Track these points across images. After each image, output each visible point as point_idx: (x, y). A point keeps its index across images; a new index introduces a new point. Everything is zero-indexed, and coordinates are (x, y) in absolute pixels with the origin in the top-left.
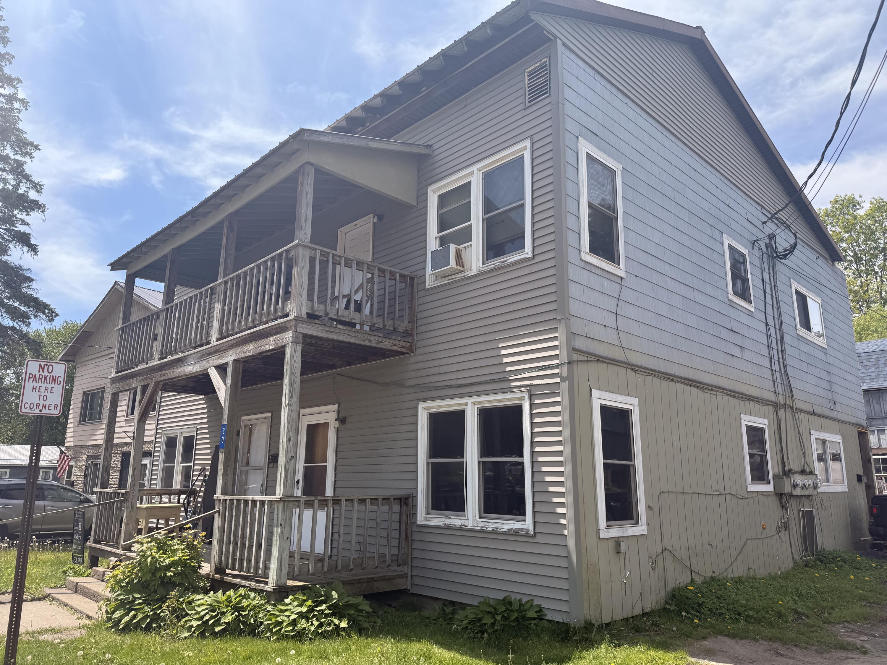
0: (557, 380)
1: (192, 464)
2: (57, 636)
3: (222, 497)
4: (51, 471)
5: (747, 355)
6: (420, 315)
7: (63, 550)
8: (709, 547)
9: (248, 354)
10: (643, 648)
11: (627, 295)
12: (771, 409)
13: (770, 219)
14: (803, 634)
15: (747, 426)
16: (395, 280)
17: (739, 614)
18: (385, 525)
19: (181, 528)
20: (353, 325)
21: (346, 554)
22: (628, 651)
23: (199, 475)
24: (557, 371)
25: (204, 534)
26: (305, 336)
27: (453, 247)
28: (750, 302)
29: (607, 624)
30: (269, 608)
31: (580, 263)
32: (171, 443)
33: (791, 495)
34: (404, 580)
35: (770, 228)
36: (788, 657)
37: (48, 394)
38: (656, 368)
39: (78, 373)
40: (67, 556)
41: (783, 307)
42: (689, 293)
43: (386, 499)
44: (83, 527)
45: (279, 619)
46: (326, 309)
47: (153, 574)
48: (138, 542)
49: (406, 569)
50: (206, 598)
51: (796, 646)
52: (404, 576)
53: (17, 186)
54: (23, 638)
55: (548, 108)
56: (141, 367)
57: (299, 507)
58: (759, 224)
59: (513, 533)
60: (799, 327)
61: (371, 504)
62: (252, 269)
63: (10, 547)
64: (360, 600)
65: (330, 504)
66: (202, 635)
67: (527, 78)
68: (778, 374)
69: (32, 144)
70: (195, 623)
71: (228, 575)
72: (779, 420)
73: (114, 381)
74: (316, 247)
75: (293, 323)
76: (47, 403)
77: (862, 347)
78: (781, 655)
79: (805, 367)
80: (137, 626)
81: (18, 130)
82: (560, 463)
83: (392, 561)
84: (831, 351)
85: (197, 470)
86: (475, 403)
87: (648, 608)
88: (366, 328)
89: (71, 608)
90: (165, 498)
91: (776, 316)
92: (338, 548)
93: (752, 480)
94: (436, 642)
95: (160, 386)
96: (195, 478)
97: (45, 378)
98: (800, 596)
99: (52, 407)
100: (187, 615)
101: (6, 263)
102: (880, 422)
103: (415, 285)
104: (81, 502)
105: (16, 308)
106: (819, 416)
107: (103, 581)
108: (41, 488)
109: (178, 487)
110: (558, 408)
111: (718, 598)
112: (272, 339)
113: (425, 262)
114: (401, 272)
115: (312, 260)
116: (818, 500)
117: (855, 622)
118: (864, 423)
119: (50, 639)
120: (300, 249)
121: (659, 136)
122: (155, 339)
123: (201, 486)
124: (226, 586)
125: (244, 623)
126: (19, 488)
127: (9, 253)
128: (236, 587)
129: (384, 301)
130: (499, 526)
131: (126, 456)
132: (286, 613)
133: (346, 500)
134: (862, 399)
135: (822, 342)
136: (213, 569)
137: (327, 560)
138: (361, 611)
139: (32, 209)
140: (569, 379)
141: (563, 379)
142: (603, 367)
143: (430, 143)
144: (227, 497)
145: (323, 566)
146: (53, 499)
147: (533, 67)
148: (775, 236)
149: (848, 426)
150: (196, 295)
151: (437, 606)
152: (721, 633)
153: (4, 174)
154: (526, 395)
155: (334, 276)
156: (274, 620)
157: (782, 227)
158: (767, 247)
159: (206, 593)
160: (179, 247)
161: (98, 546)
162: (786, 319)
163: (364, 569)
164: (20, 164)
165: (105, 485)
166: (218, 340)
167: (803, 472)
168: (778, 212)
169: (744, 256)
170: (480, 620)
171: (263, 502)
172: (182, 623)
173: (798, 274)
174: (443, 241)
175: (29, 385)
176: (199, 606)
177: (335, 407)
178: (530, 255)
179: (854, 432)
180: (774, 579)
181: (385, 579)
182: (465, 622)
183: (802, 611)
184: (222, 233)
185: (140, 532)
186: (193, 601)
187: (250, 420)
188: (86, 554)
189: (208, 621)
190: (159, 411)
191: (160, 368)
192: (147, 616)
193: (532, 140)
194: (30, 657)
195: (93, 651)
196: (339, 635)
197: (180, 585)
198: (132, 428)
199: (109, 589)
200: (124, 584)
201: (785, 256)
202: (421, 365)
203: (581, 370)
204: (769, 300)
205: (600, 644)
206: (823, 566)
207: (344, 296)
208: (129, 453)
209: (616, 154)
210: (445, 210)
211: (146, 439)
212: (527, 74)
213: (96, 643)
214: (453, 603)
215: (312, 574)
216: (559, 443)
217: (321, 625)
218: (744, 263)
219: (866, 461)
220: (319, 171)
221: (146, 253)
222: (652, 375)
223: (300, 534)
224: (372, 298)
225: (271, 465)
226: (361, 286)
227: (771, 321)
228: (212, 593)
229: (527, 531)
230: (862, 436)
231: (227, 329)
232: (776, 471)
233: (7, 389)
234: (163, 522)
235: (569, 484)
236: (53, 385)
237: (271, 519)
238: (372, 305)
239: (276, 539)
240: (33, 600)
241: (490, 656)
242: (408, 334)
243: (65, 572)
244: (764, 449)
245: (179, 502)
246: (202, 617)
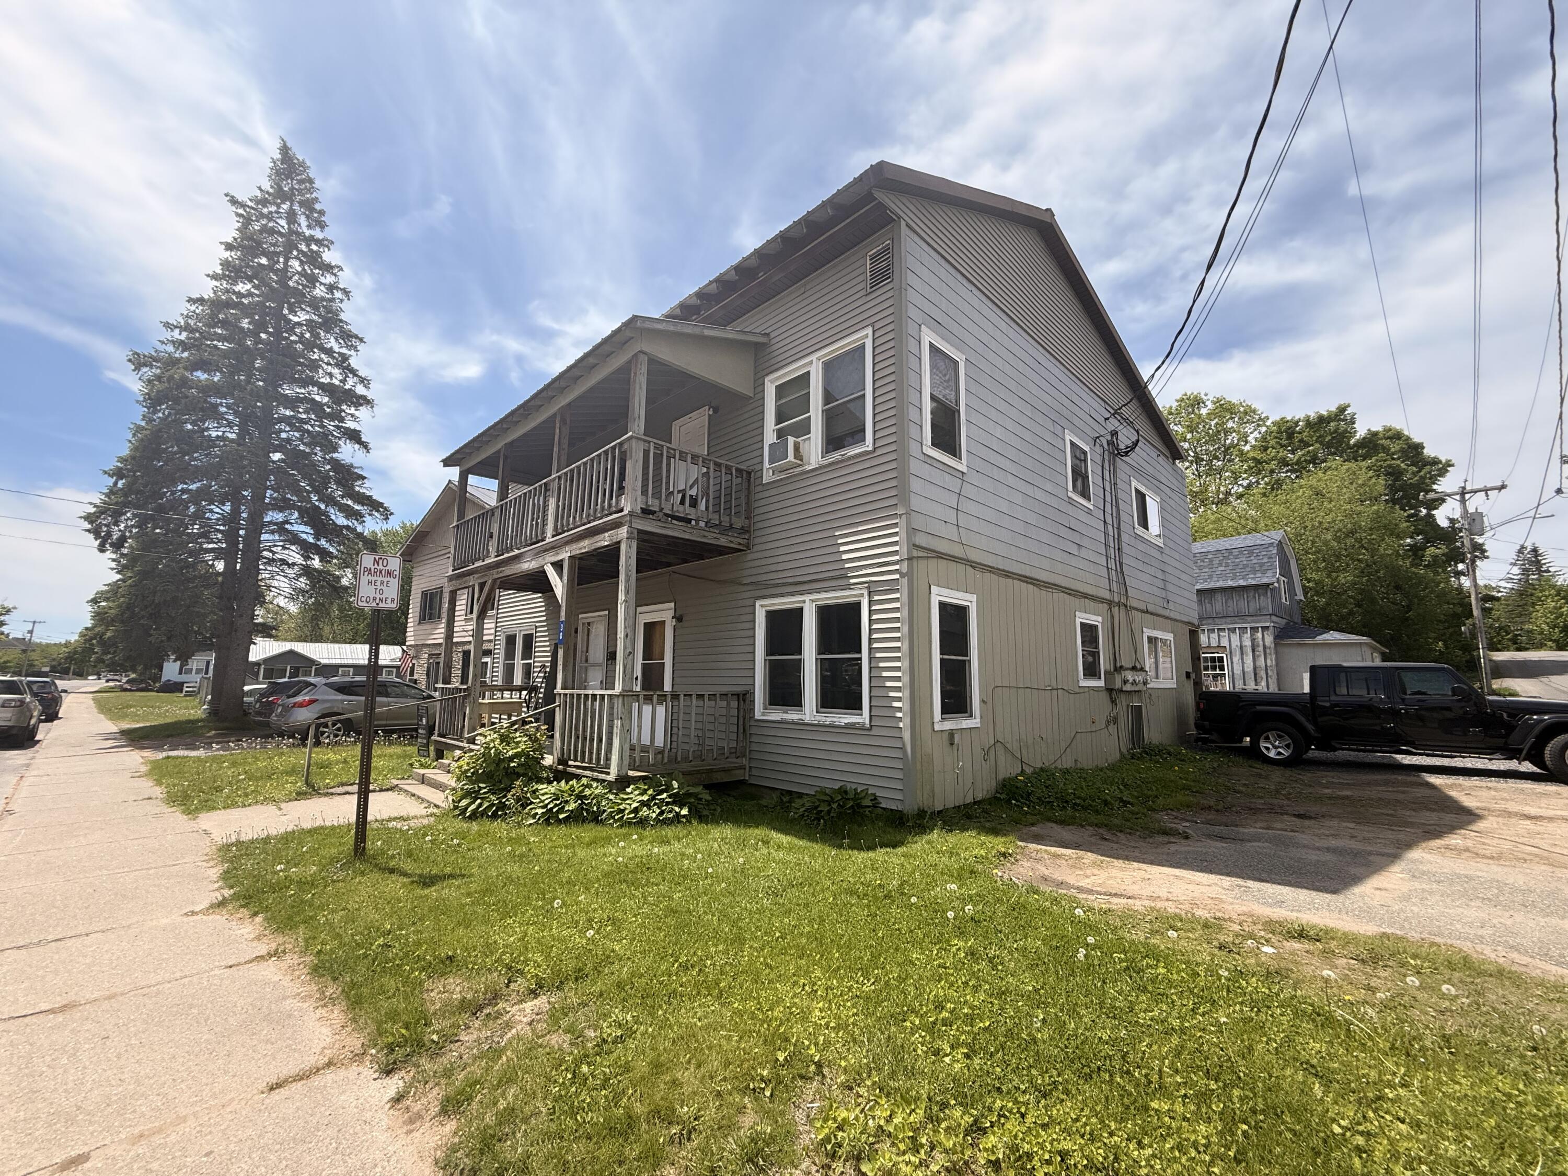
0: (897, 576)
1: (531, 661)
2: (406, 823)
3: (563, 692)
4: (394, 670)
5: (1084, 553)
6: (757, 511)
7: (410, 744)
8: (1039, 739)
9: (584, 551)
10: (974, 834)
11: (968, 490)
12: (1106, 606)
13: (1113, 415)
14: (1128, 820)
15: (1081, 623)
16: (731, 474)
17: (1067, 802)
18: (723, 720)
19: (524, 722)
20: (689, 521)
21: (686, 747)
22: (959, 836)
23: (540, 672)
24: (897, 567)
25: (546, 727)
26: (640, 532)
27: (791, 440)
28: (1089, 500)
29: (939, 812)
30: (611, 797)
31: (922, 457)
32: (511, 640)
33: (1121, 691)
34: (742, 771)
35: (1113, 424)
36: (1113, 842)
37: (384, 588)
38: (995, 566)
39: (416, 573)
40: (412, 749)
41: (1122, 506)
42: (1030, 490)
43: (724, 695)
44: (427, 722)
45: (621, 807)
46: (660, 504)
47: (498, 765)
48: (481, 734)
49: (744, 761)
50: (550, 788)
51: (1121, 831)
52: (742, 768)
53: (344, 381)
54: (372, 826)
55: (890, 294)
56: (479, 564)
57: (638, 701)
58: (1101, 420)
59: (848, 726)
60: (1136, 525)
61: (709, 699)
62: (585, 464)
63: (356, 742)
64: (699, 789)
65: (669, 698)
66: (547, 821)
67: (868, 262)
68: (1114, 573)
69: (356, 337)
70: (540, 811)
71: (570, 766)
72: (1112, 617)
73: (451, 579)
74: (650, 439)
75: (628, 518)
76: (384, 596)
77: (1197, 547)
78: (1106, 839)
79: (1140, 566)
80: (484, 813)
81: (341, 321)
82: (898, 659)
83: (731, 753)
84: (1167, 551)
85: (537, 667)
86: (813, 601)
87: (979, 797)
88: (702, 524)
89: (419, 797)
90: (507, 694)
91: (1114, 515)
92: (677, 741)
93: (1084, 675)
94: (774, 829)
95: (498, 583)
96: (535, 675)
97: (381, 572)
98: (1126, 786)
99: (389, 601)
100: (532, 803)
101: (337, 460)
102: (1210, 621)
103: (752, 479)
104: (425, 698)
105: (349, 506)
106: (1152, 614)
107: (449, 772)
108: (384, 685)
109: (520, 683)
110: (897, 605)
111: (1047, 787)
112: (606, 534)
113: (762, 455)
114: (738, 466)
115: (646, 453)
116: (1147, 695)
117: (1179, 810)
118: (1196, 622)
119: (399, 826)
120: (634, 442)
121: (1003, 325)
122: (491, 536)
123: (542, 682)
124: (569, 777)
125: (587, 810)
126: (360, 685)
127: (340, 450)
128: (578, 777)
129: (720, 497)
130: (835, 720)
131: (466, 654)
132: (628, 802)
133: (685, 695)
134: (1195, 598)
135: (1160, 542)
136: (556, 761)
137: (667, 751)
138: (701, 799)
139: (361, 405)
140: (909, 575)
141: (902, 575)
142: (943, 563)
143: (767, 331)
144: (567, 691)
145: (663, 758)
146: (397, 696)
147: (875, 251)
148: (1117, 433)
149: (1180, 624)
150: (530, 491)
151: (775, 796)
152: (1049, 820)
153: (330, 367)
154: (866, 593)
155: (668, 471)
156: (616, 808)
157: (1125, 424)
158: (1108, 445)
159: (550, 783)
160: (513, 442)
161: (443, 740)
162: (1124, 517)
163: (703, 760)
164: (345, 358)
165: (447, 681)
166: (553, 536)
167: (1134, 668)
168: (1121, 408)
169: (1085, 453)
170: (816, 807)
171: (603, 696)
172: (526, 810)
173: (1139, 472)
174: (781, 434)
175: (365, 579)
176: (543, 795)
177: (672, 605)
178: (871, 448)
179: (1187, 629)
180: (1101, 770)
181: (725, 770)
182: (802, 810)
183: (1128, 799)
184: (554, 428)
185: (483, 725)
186: (537, 790)
187: (587, 618)
188: (432, 748)
189: (552, 809)
190: (498, 609)
191: (498, 565)
192: (493, 805)
193: (873, 327)
194: (379, 843)
195: (442, 837)
196: (679, 822)
197: (524, 775)
198: (471, 626)
199: (455, 779)
200: (469, 774)
201: (1126, 453)
202: (757, 563)
203: (921, 567)
204: (1108, 498)
205: (932, 830)
206: (1148, 758)
207: (679, 492)
208: (469, 652)
209: (960, 344)
210: (783, 401)
211: (485, 638)
212: (868, 258)
213: (444, 829)
214: (790, 793)
215: (653, 765)
216: (897, 639)
217: (662, 813)
218: (1085, 461)
219: (1196, 659)
220: (653, 361)
221: (478, 449)
222: (990, 572)
223: (640, 727)
224: (708, 495)
225: (610, 662)
226: (696, 482)
227: (1109, 520)
228: (555, 783)
229: (864, 724)
230: (1193, 635)
231: (562, 525)
232: (1108, 668)
233: (346, 589)
234: (506, 717)
235: (906, 679)
236: (389, 579)
237: (611, 714)
238: (707, 501)
239: (616, 731)
240: (381, 790)
241: (826, 842)
242: (745, 530)
243: (411, 765)
244: (1097, 647)
245: (520, 698)
246: (546, 806)
